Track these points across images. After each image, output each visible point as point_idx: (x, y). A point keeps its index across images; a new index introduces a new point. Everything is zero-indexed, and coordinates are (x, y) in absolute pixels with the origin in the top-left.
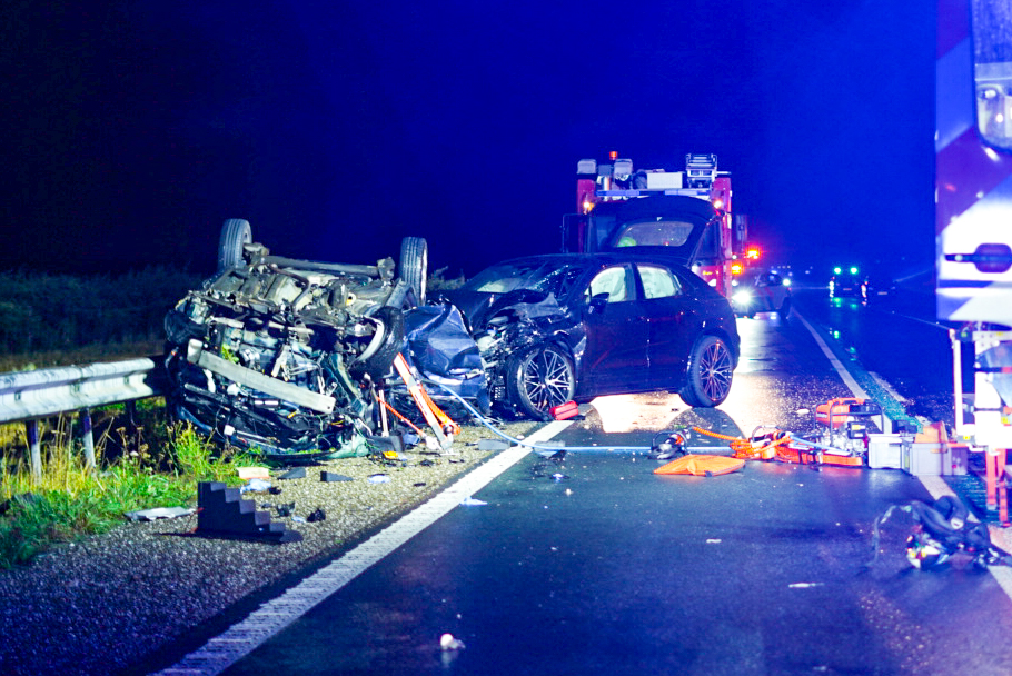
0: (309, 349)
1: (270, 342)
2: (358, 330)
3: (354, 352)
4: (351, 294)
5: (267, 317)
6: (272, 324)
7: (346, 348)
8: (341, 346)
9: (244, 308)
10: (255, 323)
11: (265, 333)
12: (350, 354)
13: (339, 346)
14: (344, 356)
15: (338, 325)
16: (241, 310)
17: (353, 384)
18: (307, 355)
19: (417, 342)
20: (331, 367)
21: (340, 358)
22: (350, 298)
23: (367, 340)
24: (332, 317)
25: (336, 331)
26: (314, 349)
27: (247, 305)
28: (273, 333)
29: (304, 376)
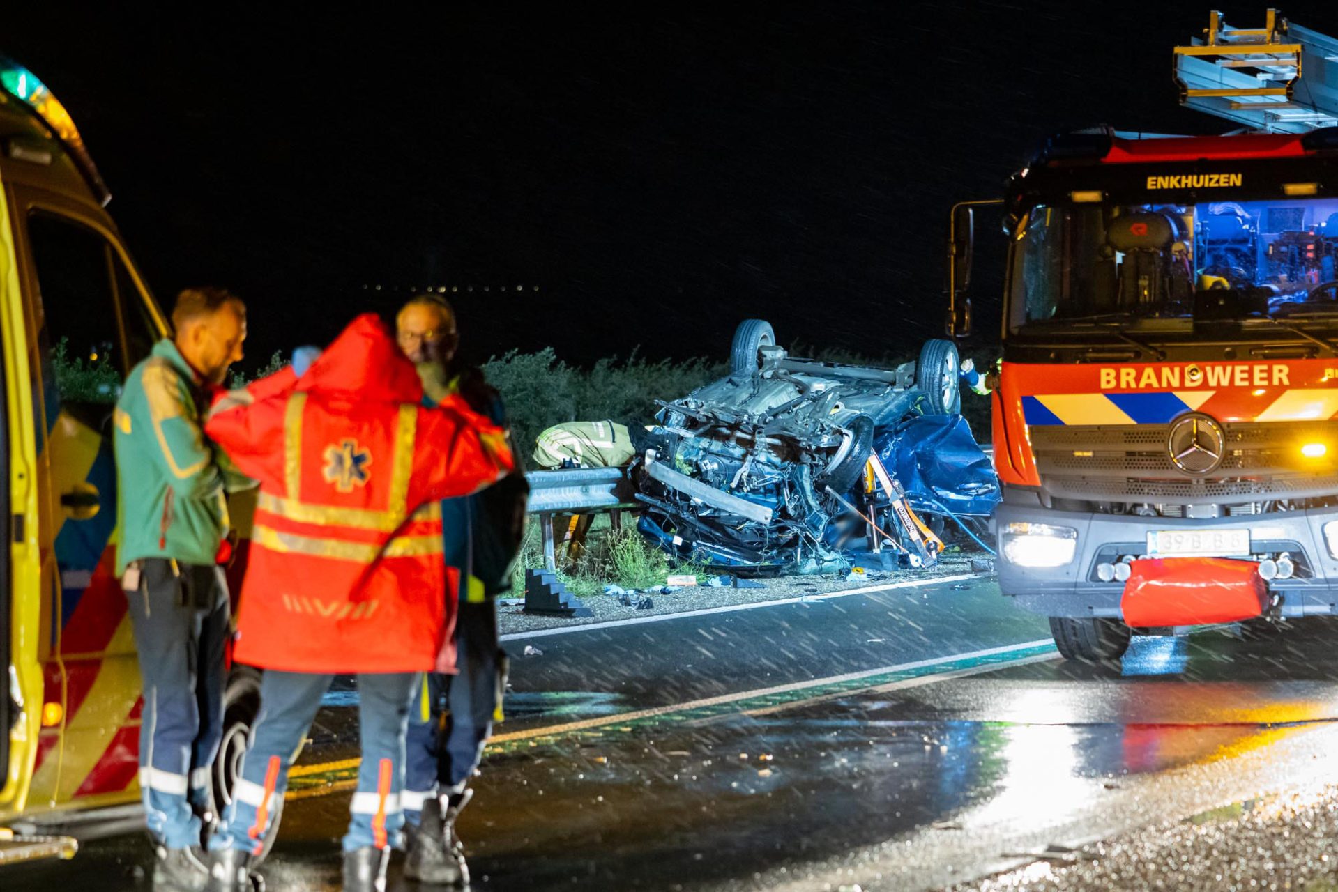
0: (777, 460)
1: (738, 451)
2: (826, 440)
3: (821, 463)
4: (838, 403)
5: (734, 427)
6: (739, 434)
7: (814, 459)
8: (808, 456)
9: (707, 417)
10: (721, 432)
11: (733, 443)
12: (817, 465)
13: (806, 457)
14: (812, 467)
15: (802, 435)
16: (704, 420)
17: (813, 495)
18: (776, 467)
19: (923, 453)
20: (797, 479)
21: (806, 470)
22: (837, 407)
23: (832, 451)
24: (800, 428)
25: (799, 441)
26: (783, 460)
27: (710, 415)
28: (740, 441)
29: (772, 487)
